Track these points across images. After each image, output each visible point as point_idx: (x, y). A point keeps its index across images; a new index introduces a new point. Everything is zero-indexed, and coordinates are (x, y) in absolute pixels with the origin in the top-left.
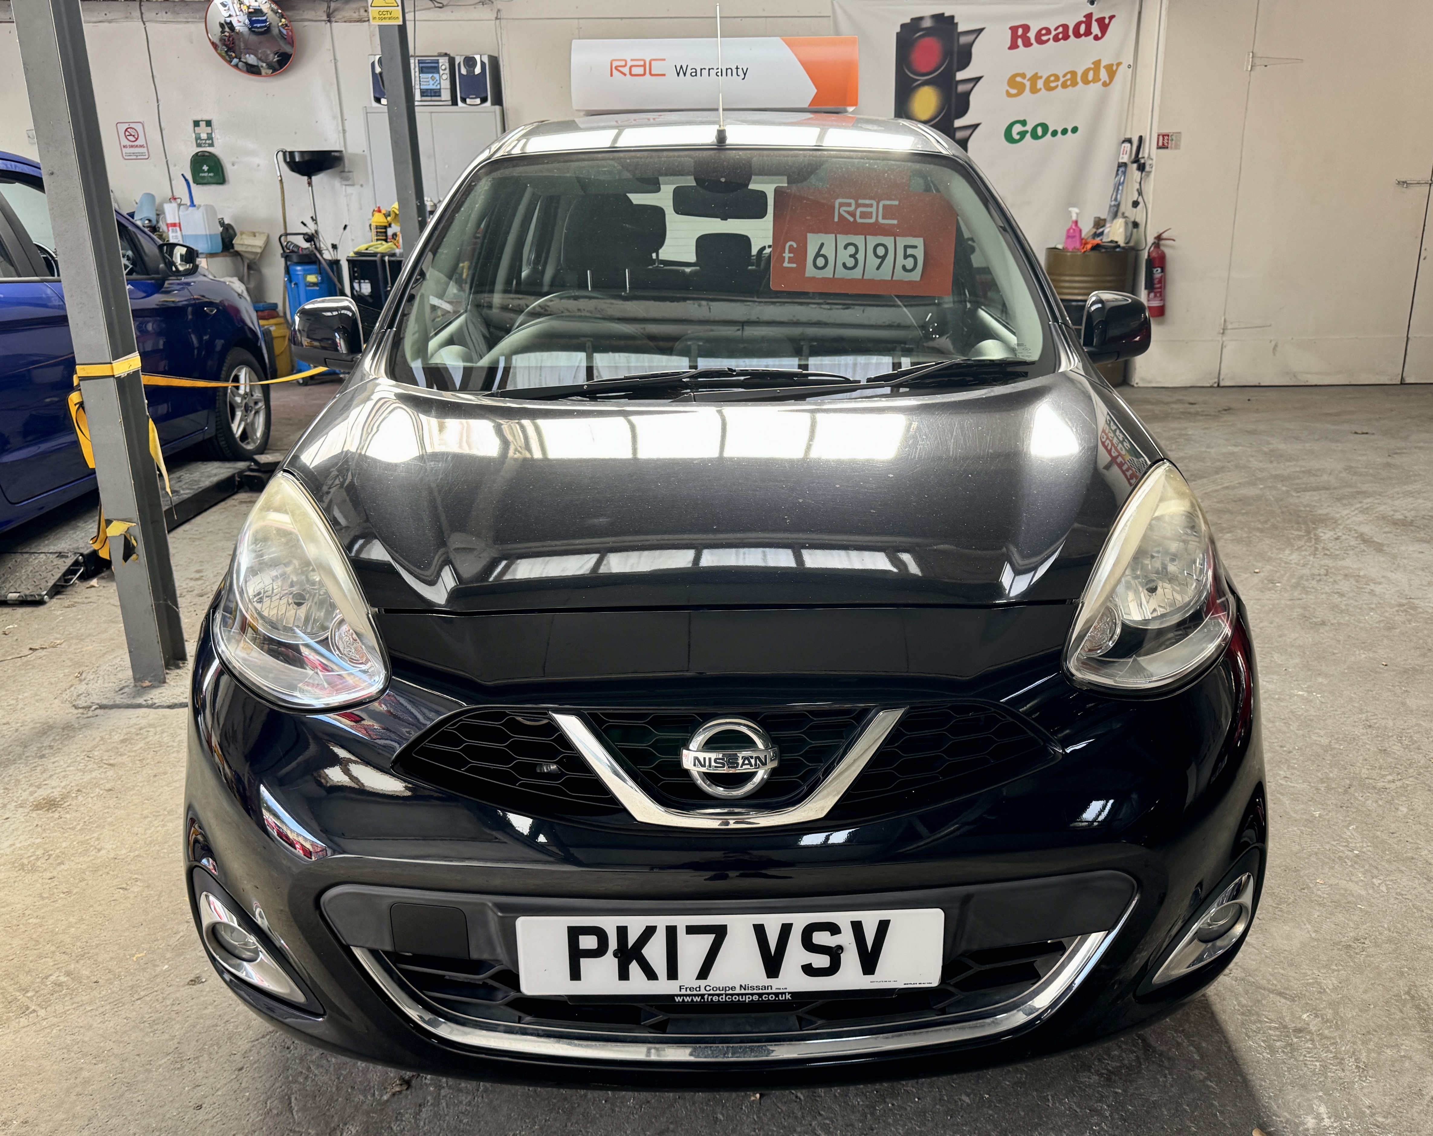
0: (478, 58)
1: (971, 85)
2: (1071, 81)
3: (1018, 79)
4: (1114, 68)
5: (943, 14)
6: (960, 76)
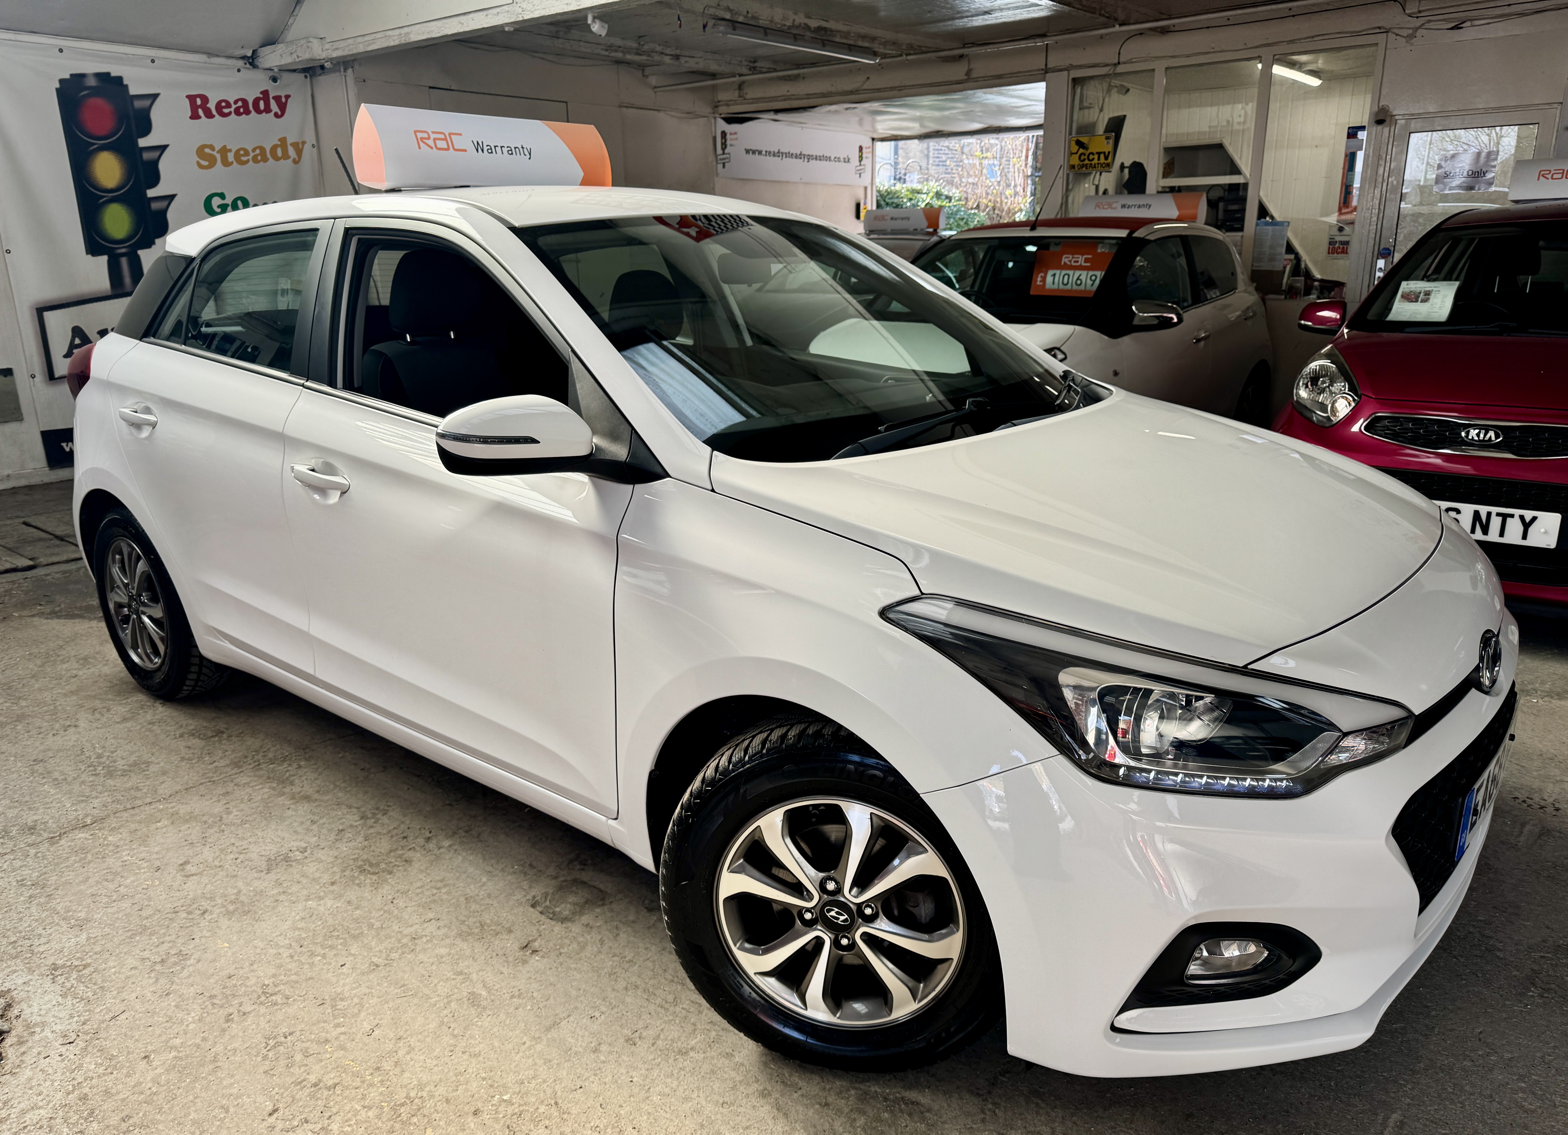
1: (157, 154)
2: (261, 156)
3: (207, 150)
4: (300, 146)
5: (108, 74)
6: (143, 142)
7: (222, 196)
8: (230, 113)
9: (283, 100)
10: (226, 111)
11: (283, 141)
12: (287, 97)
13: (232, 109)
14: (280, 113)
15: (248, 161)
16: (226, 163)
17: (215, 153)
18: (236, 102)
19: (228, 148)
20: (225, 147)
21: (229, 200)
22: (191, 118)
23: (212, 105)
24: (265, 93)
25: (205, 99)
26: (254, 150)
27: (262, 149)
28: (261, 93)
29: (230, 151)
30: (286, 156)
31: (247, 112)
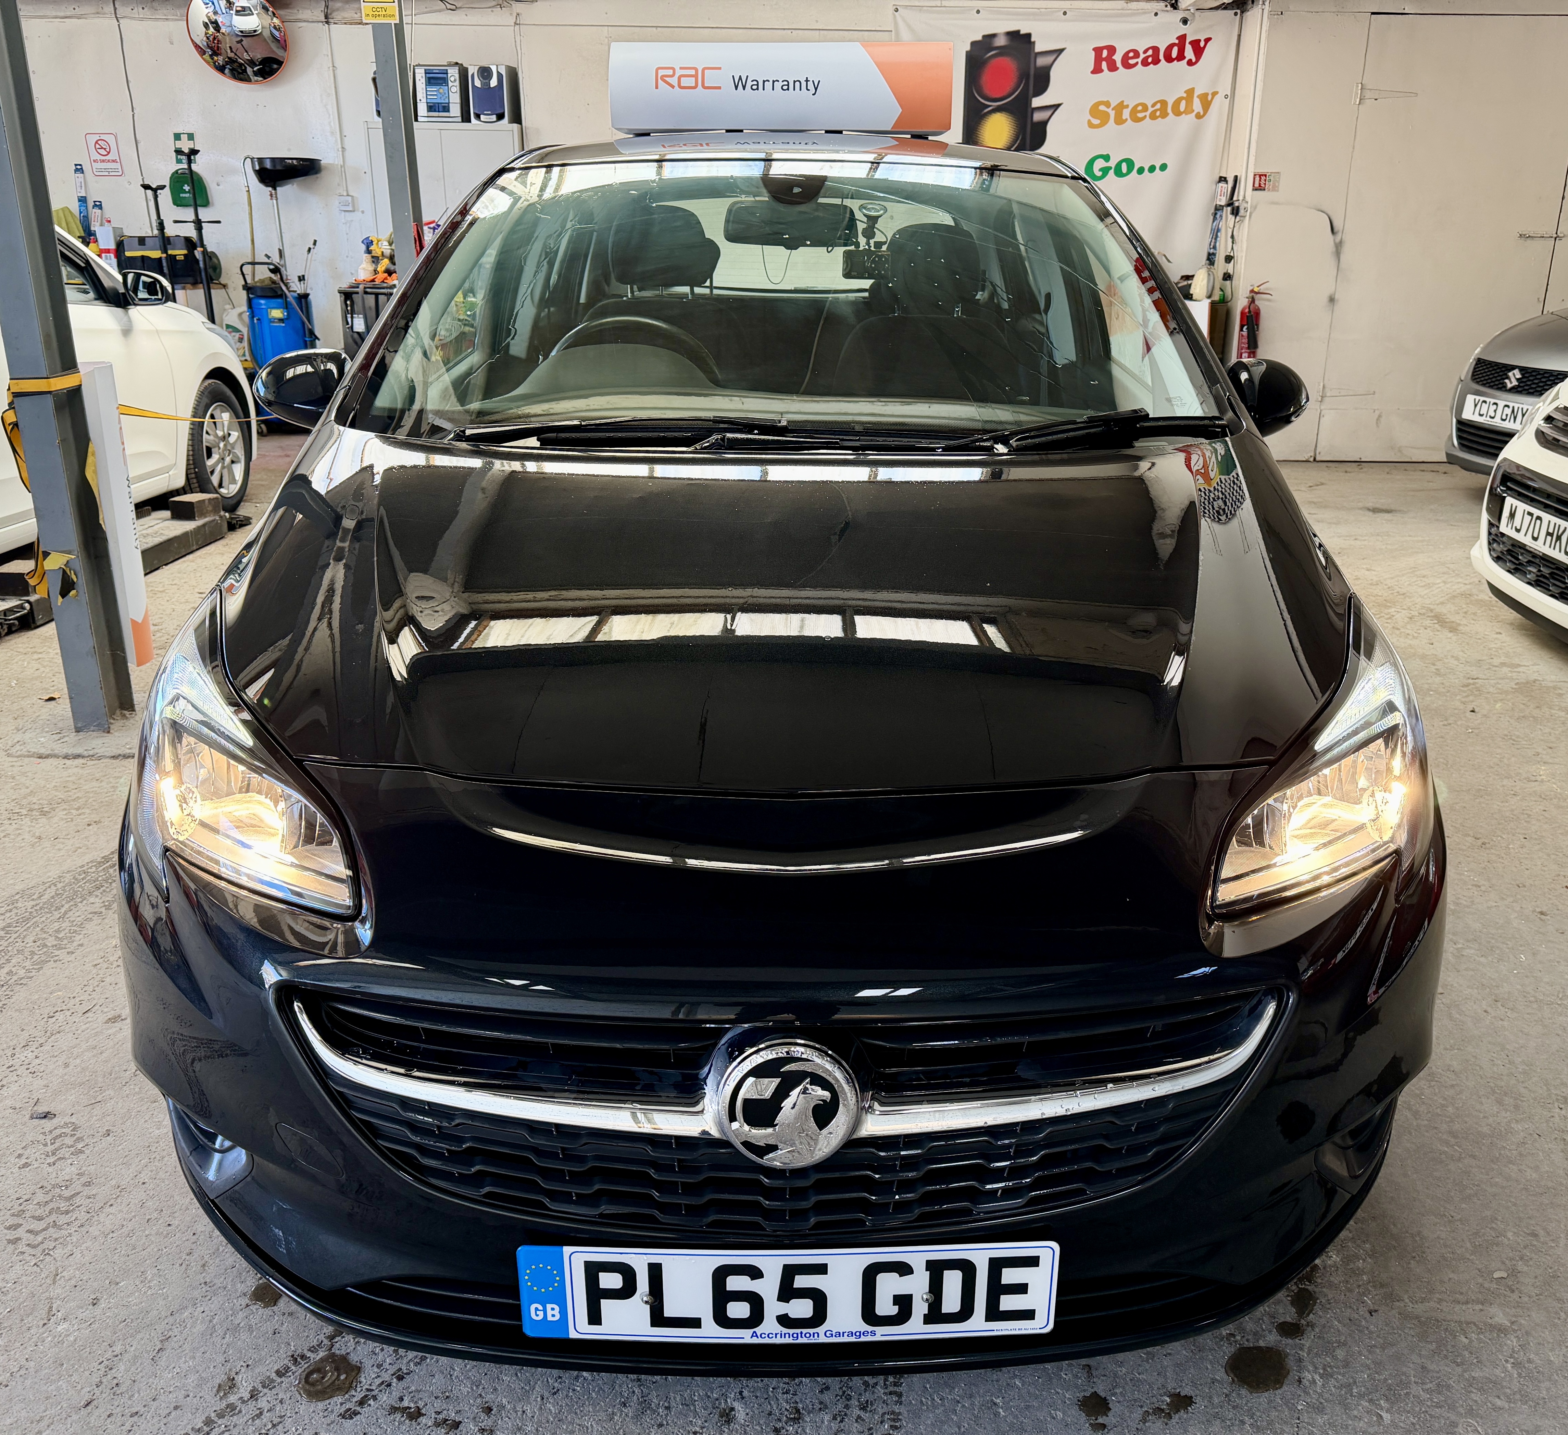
0: (494, 68)
1: (1049, 113)
2: (1161, 110)
3: (1102, 108)
4: (1210, 98)
5: (1019, 31)
6: (1036, 102)
7: (1107, 158)
8: (1137, 63)
9: (1202, 44)
10: (1132, 62)
11: (1190, 92)
12: (1208, 40)
13: (1139, 60)
14: (1194, 60)
15: (1145, 116)
16: (1119, 121)
17: (1109, 110)
18: (1145, 52)
19: (1125, 104)
20: (1123, 102)
21: (1112, 163)
22: (1094, 72)
23: (1118, 57)
24: (1182, 38)
25: (1112, 50)
26: (1153, 106)
27: (1164, 103)
28: (1177, 38)
29: (1127, 106)
30: (1189, 110)
31: (1156, 61)
